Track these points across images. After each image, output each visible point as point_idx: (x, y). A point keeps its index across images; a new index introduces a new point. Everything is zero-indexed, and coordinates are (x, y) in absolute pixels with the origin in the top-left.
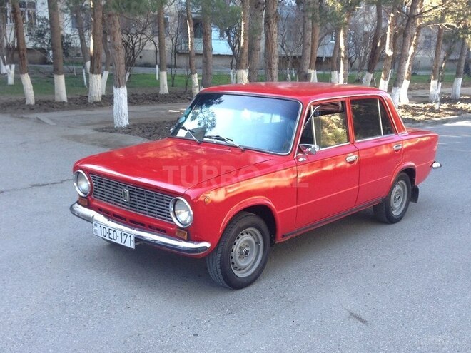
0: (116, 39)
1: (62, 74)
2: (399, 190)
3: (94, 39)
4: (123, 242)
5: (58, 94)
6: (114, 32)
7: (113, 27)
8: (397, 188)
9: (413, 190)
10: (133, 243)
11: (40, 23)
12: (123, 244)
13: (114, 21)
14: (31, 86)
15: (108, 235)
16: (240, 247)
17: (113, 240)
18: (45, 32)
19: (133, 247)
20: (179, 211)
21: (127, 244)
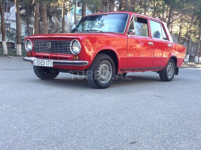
0: (45, 21)
1: (20, 44)
2: (170, 67)
3: (35, 28)
4: (47, 65)
5: (18, 53)
6: (44, 18)
7: (44, 16)
8: (169, 66)
9: (176, 69)
10: (52, 64)
11: (12, 31)
12: (47, 66)
13: (44, 13)
14: (7, 46)
15: (40, 64)
16: (102, 69)
17: (43, 65)
18: (13, 34)
19: (52, 66)
20: (74, 47)
21: (49, 66)
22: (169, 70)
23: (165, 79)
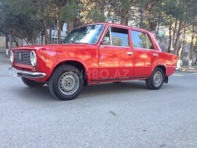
4: (15, 76)
8: (157, 74)
9: (165, 77)
16: (66, 81)
22: (157, 78)
23: (151, 87)
